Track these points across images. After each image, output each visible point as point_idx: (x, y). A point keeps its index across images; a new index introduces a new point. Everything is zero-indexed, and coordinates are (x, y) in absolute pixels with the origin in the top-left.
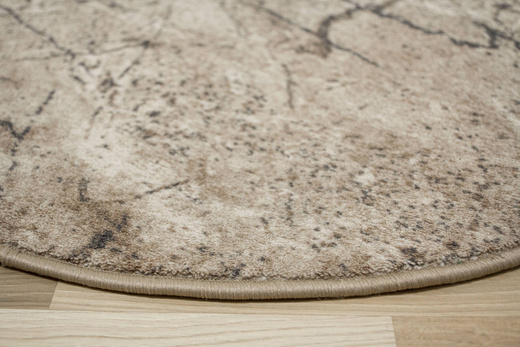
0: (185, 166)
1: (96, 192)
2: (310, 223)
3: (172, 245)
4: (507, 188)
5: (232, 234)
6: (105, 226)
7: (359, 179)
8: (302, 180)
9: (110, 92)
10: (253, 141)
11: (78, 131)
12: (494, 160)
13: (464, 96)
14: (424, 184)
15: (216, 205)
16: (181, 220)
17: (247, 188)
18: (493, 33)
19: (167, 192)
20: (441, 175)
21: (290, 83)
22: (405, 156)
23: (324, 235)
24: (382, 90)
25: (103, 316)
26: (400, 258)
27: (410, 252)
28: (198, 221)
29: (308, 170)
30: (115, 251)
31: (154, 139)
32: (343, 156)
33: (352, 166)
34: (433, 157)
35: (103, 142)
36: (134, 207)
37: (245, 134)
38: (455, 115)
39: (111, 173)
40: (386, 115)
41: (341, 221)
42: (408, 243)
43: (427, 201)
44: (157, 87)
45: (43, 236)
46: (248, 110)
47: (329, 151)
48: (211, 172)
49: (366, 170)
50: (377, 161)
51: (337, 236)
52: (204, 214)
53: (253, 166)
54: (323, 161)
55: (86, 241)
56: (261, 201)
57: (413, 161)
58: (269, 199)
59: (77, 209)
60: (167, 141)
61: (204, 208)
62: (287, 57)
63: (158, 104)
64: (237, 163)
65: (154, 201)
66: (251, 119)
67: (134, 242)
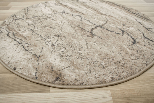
0: (70, 63)
1: (55, 69)
2: (94, 73)
3: (70, 79)
4: (128, 64)
5: (81, 76)
6: (58, 76)
7: (102, 64)
8: (92, 64)
9: (53, 47)
10: (82, 57)
11: (49, 56)
12: (125, 58)
13: (119, 45)
14: (113, 64)
15: (77, 71)
16: (71, 74)
17: (82, 67)
18: (122, 31)
19: (68, 68)
20: (116, 62)
21: (87, 43)
22: (109, 58)
23: (97, 76)
24: (104, 44)
25: (60, 93)
27: (112, 78)
28: (74, 74)
29: (93, 62)
30: (60, 81)
31: (63, 57)
32: (98, 59)
33: (100, 61)
34: (114, 58)
35: (54, 58)
36: (62, 72)
37: (80, 55)
38: (117, 49)
39: (57, 65)
40: (105, 50)
41: (100, 73)
42: (112, 76)
43: (114, 68)
44: (62, 46)
45: (47, 78)
46: (80, 50)
47: (96, 58)
48: (75, 64)
49: (103, 62)
50: (105, 60)
51: (99, 76)
52: (75, 72)
53: (82, 62)
54: (95, 60)
55: (54, 79)
56: (85, 69)
57: (111, 59)
58: (86, 69)
59: (52, 73)
60: (66, 57)
61: (75, 71)
62: (86, 38)
63: (63, 49)
64: (80, 61)
65: (66, 70)
66: (81, 52)
67: (63, 79)
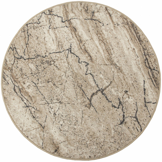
0: (65, 138)
1: (54, 141)
2: (79, 150)
3: (63, 153)
4: (105, 146)
5: (71, 151)
6: (56, 149)
7: (87, 143)
8: (80, 142)
9: (55, 117)
10: (75, 132)
11: (51, 127)
12: (106, 140)
13: (108, 124)
14: (95, 144)
15: (69, 146)
16: (65, 148)
17: (73, 143)
18: (120, 103)
19: (63, 143)
20: (98, 143)
22: (95, 138)
24: (96, 120)
26: (88, 157)
27: (90, 157)
28: (67, 149)
29: (81, 140)
30: (57, 153)
31: (62, 132)
32: (87, 137)
33: (87, 139)
34: (98, 139)
35: (55, 131)
36: (59, 145)
37: (74, 131)
38: (104, 128)
39: (56, 138)
40: (94, 128)
41: (83, 151)
42: (90, 155)
43: (94, 148)
44: (62, 117)
45: (49, 149)
46: (75, 125)
47: (85, 136)
48: (69, 139)
49: (89, 141)
50: (91, 139)
51: (82, 153)
52: (68, 147)
53: (74, 138)
54: (83, 138)
55: (54, 151)
56: (75, 146)
57: (95, 139)
59: (53, 145)
60: (63, 132)
61: (68, 146)
62: (83, 108)
63: (62, 122)
64: (72, 138)
65: (62, 144)
66: (75, 127)
67: (59, 152)
